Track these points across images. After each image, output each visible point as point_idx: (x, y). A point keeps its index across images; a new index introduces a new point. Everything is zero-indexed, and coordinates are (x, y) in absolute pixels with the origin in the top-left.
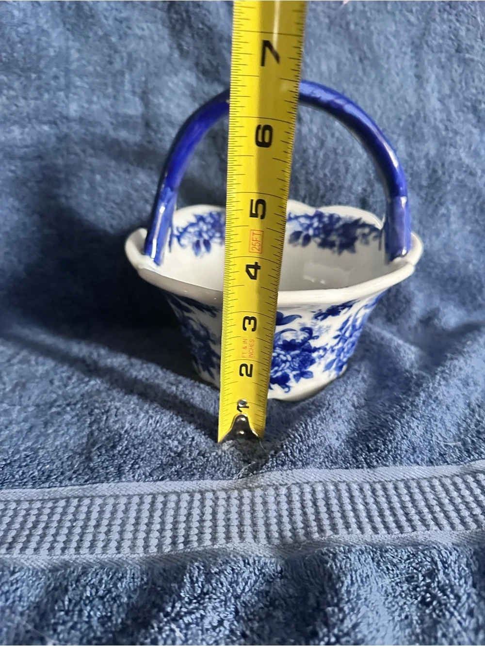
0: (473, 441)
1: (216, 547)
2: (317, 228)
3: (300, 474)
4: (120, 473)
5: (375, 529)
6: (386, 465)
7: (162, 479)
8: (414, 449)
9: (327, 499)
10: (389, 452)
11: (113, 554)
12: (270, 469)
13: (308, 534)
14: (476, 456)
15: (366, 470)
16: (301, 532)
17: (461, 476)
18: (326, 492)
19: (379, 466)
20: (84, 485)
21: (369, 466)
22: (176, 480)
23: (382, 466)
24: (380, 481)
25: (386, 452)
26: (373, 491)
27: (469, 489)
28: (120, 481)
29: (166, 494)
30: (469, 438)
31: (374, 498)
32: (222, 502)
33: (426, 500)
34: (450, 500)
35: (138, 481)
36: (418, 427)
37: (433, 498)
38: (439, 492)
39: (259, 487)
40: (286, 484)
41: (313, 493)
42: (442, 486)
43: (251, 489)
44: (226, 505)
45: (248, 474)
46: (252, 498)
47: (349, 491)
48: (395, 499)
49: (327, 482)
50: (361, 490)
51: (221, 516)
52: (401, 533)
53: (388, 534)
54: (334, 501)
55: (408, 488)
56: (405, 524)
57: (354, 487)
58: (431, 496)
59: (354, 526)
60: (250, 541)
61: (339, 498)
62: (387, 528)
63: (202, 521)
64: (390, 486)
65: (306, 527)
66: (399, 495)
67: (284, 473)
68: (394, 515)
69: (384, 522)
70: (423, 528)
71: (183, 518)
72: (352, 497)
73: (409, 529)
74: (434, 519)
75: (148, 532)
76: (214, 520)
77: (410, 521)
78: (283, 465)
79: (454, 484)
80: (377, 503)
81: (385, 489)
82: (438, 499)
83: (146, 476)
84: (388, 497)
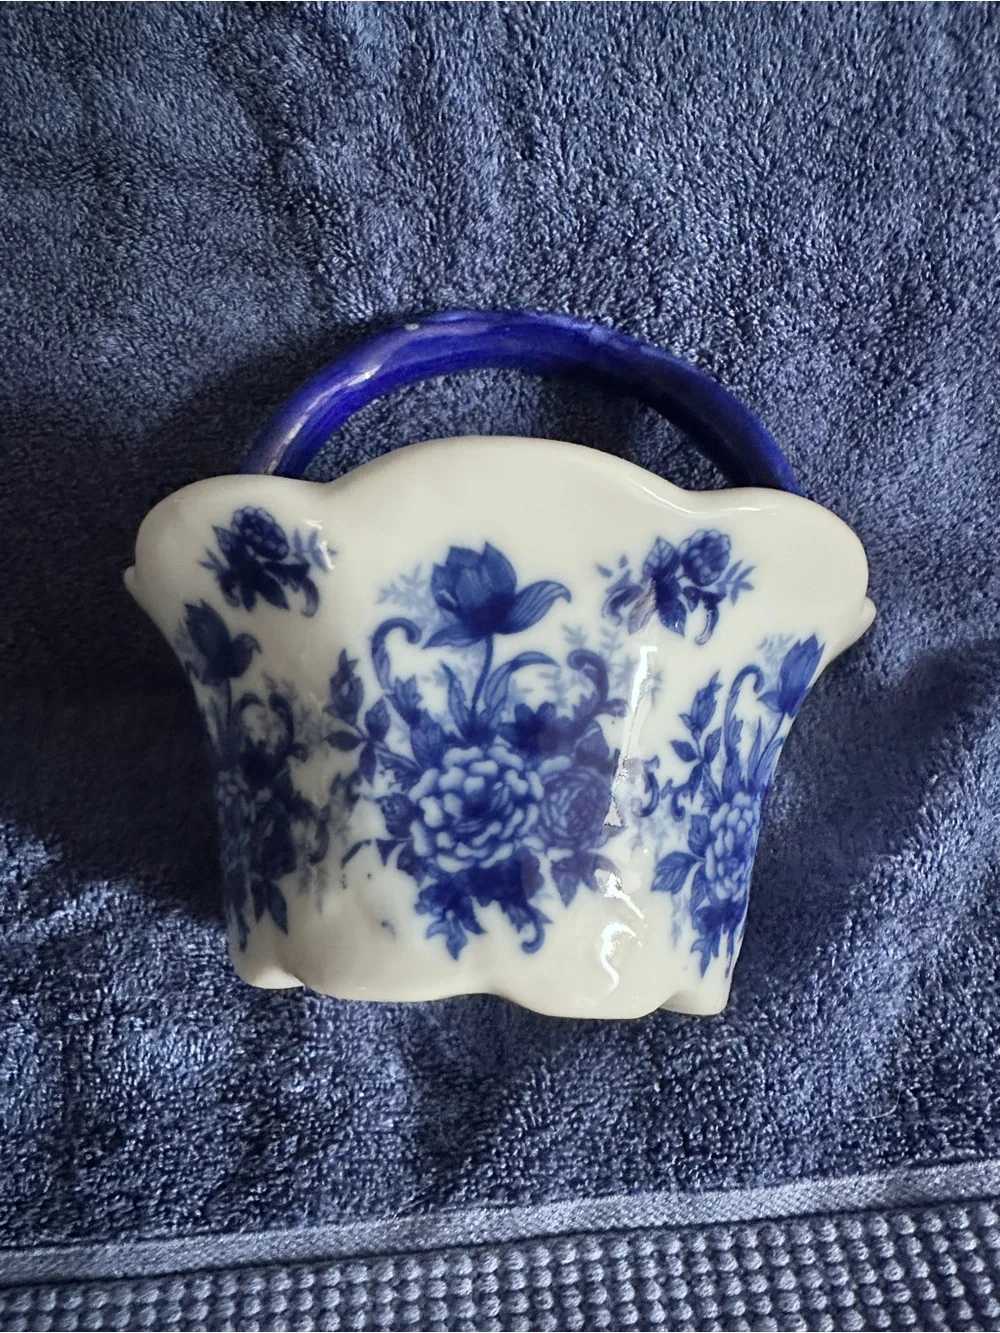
3: (527, 1219)
4: (139, 1218)
6: (720, 1188)
7: (228, 1230)
8: (787, 1145)
9: (586, 1288)
10: (730, 1157)
14: (928, 1153)
15: (674, 1197)
17: (888, 1211)
18: (584, 1266)
19: (706, 1190)
20: (68, 1245)
21: (683, 1189)
22: (260, 1231)
23: (712, 1190)
24: (703, 1227)
25: (725, 1160)
26: (689, 1258)
27: (902, 1257)
28: (140, 1240)
29: (241, 1270)
30: (915, 1092)
31: (688, 1283)
32: (362, 1298)
33: (804, 1292)
34: (857, 1294)
35: (180, 1236)
36: (801, 1081)
37: (821, 1288)
38: (835, 1265)
39: (441, 1249)
40: (498, 1243)
41: (556, 1268)
42: (843, 1248)
43: (425, 1256)
44: (368, 1307)
45: (417, 1208)
46: (426, 1283)
47: (636, 1262)
48: (735, 1287)
49: (588, 1232)
50: (662, 1259)
54: (601, 1296)
55: (767, 1250)
57: (648, 1248)
58: (815, 1280)
61: (613, 1285)
64: (727, 1242)
66: (745, 1276)
67: (495, 1215)
72: (639, 1283)
78: (492, 1196)
79: (871, 1241)
80: (695, 1301)
81: (714, 1255)
82: (832, 1290)
83: (196, 1222)
84: (719, 1279)
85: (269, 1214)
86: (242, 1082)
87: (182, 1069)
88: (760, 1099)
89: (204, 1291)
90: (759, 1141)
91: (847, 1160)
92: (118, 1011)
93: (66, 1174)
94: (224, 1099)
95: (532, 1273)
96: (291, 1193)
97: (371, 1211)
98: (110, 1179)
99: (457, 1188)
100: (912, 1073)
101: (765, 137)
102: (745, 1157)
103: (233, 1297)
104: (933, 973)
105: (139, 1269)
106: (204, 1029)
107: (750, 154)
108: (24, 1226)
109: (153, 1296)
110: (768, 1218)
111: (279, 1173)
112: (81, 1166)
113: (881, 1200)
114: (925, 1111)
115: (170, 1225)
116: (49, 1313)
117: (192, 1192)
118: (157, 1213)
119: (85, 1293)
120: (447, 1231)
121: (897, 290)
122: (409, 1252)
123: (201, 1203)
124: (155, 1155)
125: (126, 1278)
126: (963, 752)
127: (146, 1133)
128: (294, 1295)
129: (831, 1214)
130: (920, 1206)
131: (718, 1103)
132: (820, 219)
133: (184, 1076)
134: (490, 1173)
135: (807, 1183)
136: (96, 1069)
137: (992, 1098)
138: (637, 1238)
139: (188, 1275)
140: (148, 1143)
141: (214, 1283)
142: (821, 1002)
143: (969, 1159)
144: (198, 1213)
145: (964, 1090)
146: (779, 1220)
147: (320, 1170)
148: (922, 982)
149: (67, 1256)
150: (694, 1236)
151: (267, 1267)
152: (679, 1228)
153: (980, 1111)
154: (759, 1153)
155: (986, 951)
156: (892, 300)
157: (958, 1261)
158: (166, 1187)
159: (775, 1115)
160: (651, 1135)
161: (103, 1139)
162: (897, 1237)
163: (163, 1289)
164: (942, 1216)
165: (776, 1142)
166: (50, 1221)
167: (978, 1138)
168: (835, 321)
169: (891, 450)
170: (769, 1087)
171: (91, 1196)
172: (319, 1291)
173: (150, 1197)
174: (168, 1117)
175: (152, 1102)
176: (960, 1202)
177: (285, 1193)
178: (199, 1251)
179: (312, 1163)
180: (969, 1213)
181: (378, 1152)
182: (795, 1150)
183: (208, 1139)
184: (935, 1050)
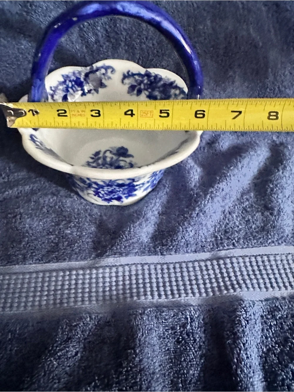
0: (221, 238)
1: (76, 306)
2: (147, 84)
3: (124, 260)
4: (25, 259)
5: (160, 296)
6: (171, 254)
7: (48, 262)
8: (187, 245)
9: (137, 275)
11: (22, 311)
12: (108, 256)
13: (125, 298)
14: (221, 248)
15: (160, 256)
16: (121, 297)
17: (211, 260)
18: (137, 270)
19: (167, 255)
20: (6, 266)
21: (162, 254)
22: (56, 263)
24: (167, 263)
25: (172, 247)
26: (162, 270)
27: (213, 269)
28: (25, 264)
29: (51, 271)
30: (220, 236)
31: (162, 274)
32: (81, 277)
33: (189, 276)
34: (202, 276)
35: (35, 263)
36: (191, 231)
38: (197, 271)
39: (101, 267)
40: (116, 266)
41: (130, 271)
42: (199, 267)
43: (97, 268)
44: (83, 279)
45: (95, 258)
46: (97, 274)
47: (149, 270)
48: (173, 275)
49: (138, 264)
50: (156, 269)
51: (80, 286)
52: (173, 298)
53: (166, 298)
54: (140, 277)
55: (181, 268)
56: (176, 292)
57: (152, 267)
58: (192, 274)
59: (149, 293)
60: (94, 302)
61: (143, 274)
62: (166, 295)
63: (69, 289)
64: (171, 266)
65: (124, 293)
66: (175, 273)
67: (115, 259)
68: (171, 286)
69: (165, 291)
70: (185, 295)
71: (59, 287)
72: (150, 274)
73: (177, 296)
74: (192, 289)
75: (41, 296)
76: (76, 289)
77: (178, 290)
78: (115, 254)
79: (206, 266)
80: (163, 278)
81: (168, 269)
82: (196, 276)
83: (39, 260)
84: (169, 274)
85: (58, 259)
89: (41, 275)
91: (203, 249)
94: (48, 234)
95: (124, 272)
98: (18, 251)
99: (106, 252)
103: (48, 277)
104: (227, 211)
109: (28, 276)
110: (182, 262)
111: (62, 250)
112: (10, 248)
113: (209, 258)
114: (221, 239)
115: (33, 261)
117: (38, 254)
118: (30, 258)
119: (10, 276)
120: (103, 263)
122: (93, 267)
123: (41, 257)
125: (20, 273)
126: (239, 163)
127: (27, 240)
128: (64, 276)
129: (197, 261)
130: (218, 259)
131: (170, 235)
133: (38, 229)
134: (115, 249)
135: (192, 254)
137: (238, 236)
138: (150, 265)
139: (37, 272)
141: (44, 274)
142: (198, 214)
143: (231, 249)
145: (231, 235)
146: (184, 262)
147: (73, 249)
148: (224, 213)
149: (5, 268)
150: (164, 265)
151: (57, 271)
152: (160, 263)
153: (234, 239)
154: (180, 246)
155: (240, 207)
157: (226, 269)
158: (32, 253)
159: (184, 237)
160: (155, 243)
162: (212, 264)
163: (30, 275)
164: (224, 260)
165: (185, 243)
167: (234, 244)
170: (183, 231)
171: (13, 255)
172: (70, 275)
173: (28, 255)
174: (33, 238)
175: (29, 234)
176: (228, 257)
177: (63, 254)
178: (40, 267)
179: (71, 247)
180: (230, 260)
181: (87, 246)
182: (189, 245)
183: (43, 243)
184: (225, 227)
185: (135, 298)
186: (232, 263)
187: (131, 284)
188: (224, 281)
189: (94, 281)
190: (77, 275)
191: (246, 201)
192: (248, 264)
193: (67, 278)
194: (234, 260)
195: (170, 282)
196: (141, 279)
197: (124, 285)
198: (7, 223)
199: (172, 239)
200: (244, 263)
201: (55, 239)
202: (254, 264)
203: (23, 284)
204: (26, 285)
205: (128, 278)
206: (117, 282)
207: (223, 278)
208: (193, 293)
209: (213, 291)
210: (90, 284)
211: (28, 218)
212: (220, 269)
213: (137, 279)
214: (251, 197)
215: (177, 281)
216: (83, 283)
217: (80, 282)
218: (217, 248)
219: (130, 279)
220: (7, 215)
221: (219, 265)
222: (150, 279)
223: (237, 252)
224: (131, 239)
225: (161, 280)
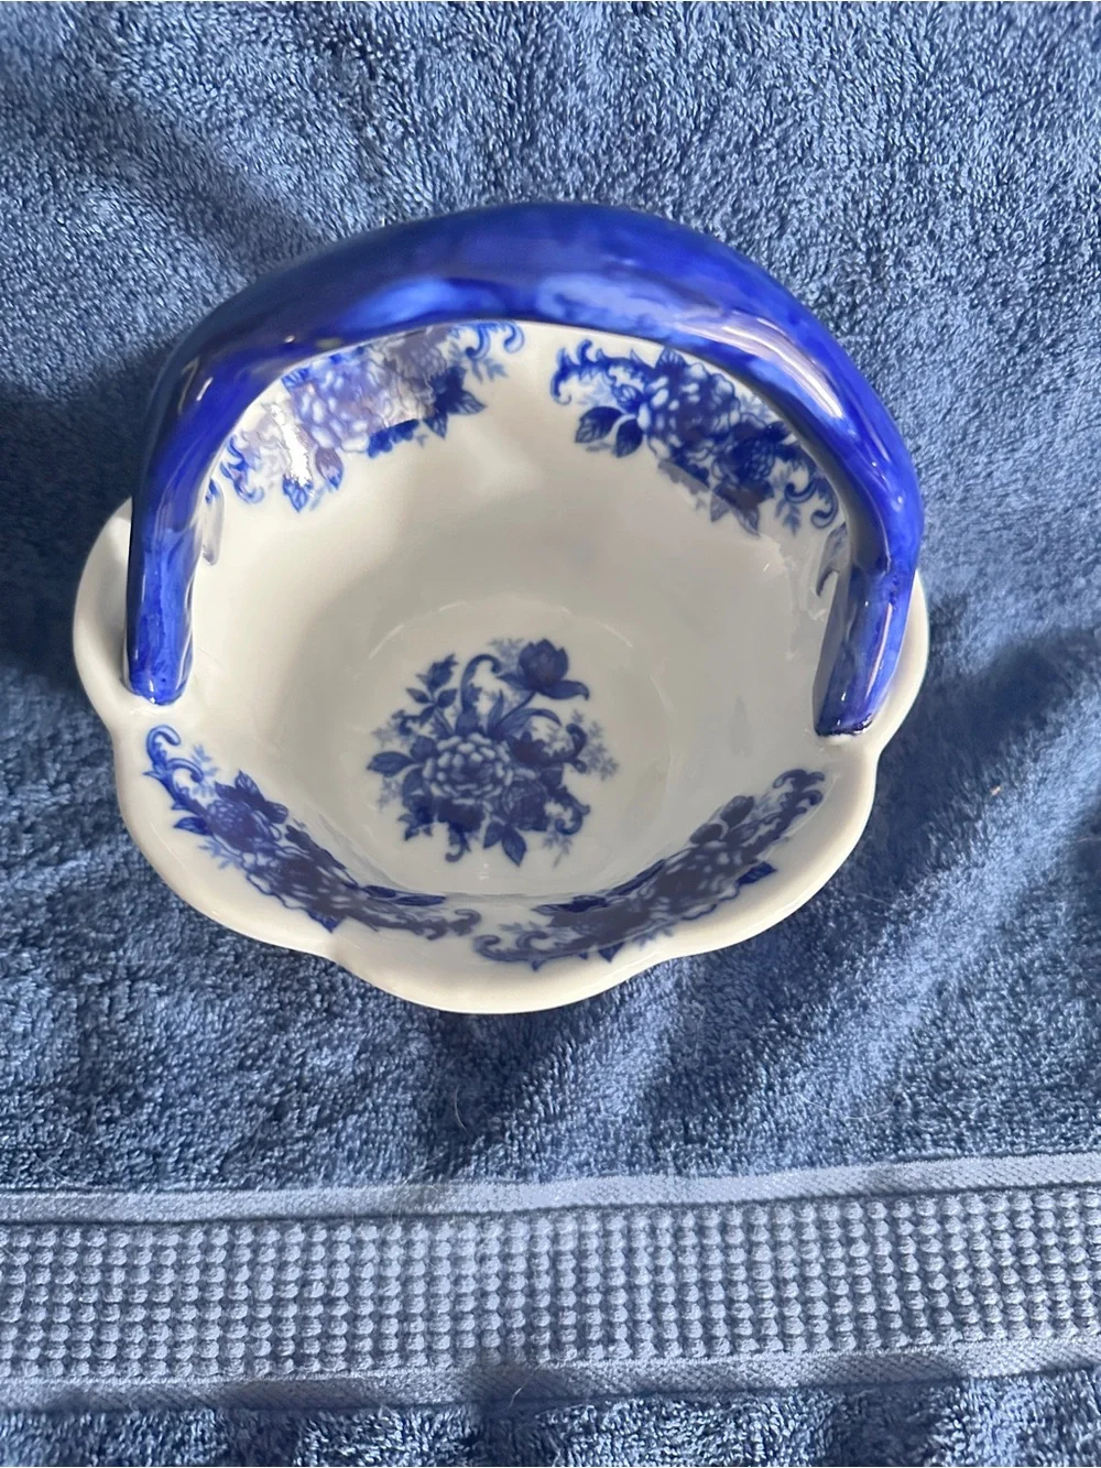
0: (916, 1104)
1: (355, 1375)
3: (532, 1195)
4: (158, 1173)
6: (714, 1175)
8: (781, 1141)
9: (581, 1254)
10: (725, 1149)
12: (471, 1179)
13: (531, 1349)
14: (911, 1150)
15: (671, 1179)
16: (519, 1339)
17: (865, 1198)
18: (581, 1236)
19: (701, 1175)
20: (89, 1191)
21: (679, 1173)
22: (275, 1190)
23: (706, 1176)
24: (694, 1206)
25: (721, 1150)
26: (678, 1233)
27: (870, 1239)
28: (159, 1191)
29: (257, 1222)
30: (911, 1096)
31: (674, 1253)
32: (370, 1252)
33: (777, 1264)
34: (824, 1267)
35: (197, 1190)
36: (803, 1086)
37: (793, 1261)
38: (808, 1242)
39: (447, 1216)
40: (502, 1214)
41: (555, 1239)
42: (818, 1228)
43: (432, 1221)
44: (377, 1260)
45: (425, 1178)
46: (432, 1244)
47: (629, 1234)
48: (716, 1258)
49: (587, 1207)
50: (653, 1232)
51: (367, 1290)
52: (708, 1356)
53: (683, 1356)
54: (594, 1262)
55: (749, 1228)
56: (721, 1330)
57: (641, 1223)
58: (788, 1254)
59: (621, 1333)
60: (421, 1360)
61: (605, 1253)
62: (684, 1341)
63: (329, 1301)
64: (714, 1220)
65: (531, 1328)
66: (726, 1249)
67: (501, 1189)
68: (705, 1304)
69: (682, 1324)
70: (753, 1345)
71: (292, 1291)
72: (630, 1252)
73: (726, 1347)
74: (782, 1319)
75: (226, 1324)
76: (353, 1299)
77: (732, 1322)
78: (501, 1173)
79: (845, 1223)
80: (678, 1268)
81: (701, 1231)
82: (802, 1264)
83: (213, 1178)
84: (703, 1250)
85: (284, 1175)
86: (261, 1052)
87: (199, 1037)
88: (760, 1098)
89: (222, 1238)
90: (755, 1136)
91: (838, 1152)
92: (133, 976)
93: (84, 1129)
94: (241, 1066)
95: (533, 1240)
96: (308, 1158)
97: (383, 1177)
98: (129, 1136)
99: (467, 1162)
100: (911, 1078)
101: (934, 28)
102: (740, 1148)
103: (249, 1246)
104: (953, 984)
105: (160, 1216)
106: (221, 997)
107: (913, 48)
108: (46, 1171)
109: (173, 1241)
110: (754, 1201)
111: (298, 1140)
112: (99, 1122)
113: (860, 1188)
114: (916, 1114)
115: (188, 1180)
116: (74, 1249)
117: (210, 1152)
118: (175, 1170)
119: (107, 1234)
120: (454, 1199)
121: (1055, 243)
122: (417, 1216)
123: (218, 1162)
124: (172, 1117)
125: (146, 1223)
127: (162, 1096)
128: (307, 1247)
129: (813, 1199)
130: (893, 1196)
131: (719, 1097)
132: (984, 142)
133: (200, 1044)
134: (501, 1153)
135: (796, 1172)
136: (113, 1032)
137: (980, 1104)
138: (633, 1214)
139: (208, 1224)
140: (165, 1106)
141: (231, 1232)
142: (835, 1014)
143: (947, 1157)
144: (215, 1171)
145: (957, 1097)
146: (763, 1203)
147: (338, 1139)
148: (940, 993)
149: (89, 1201)
150: (684, 1214)
151: (281, 1221)
152: (671, 1206)
153: (965, 1116)
154: (753, 1147)
155: (1006, 966)
156: (1047, 254)
157: (918, 1243)
158: (185, 1146)
159: (773, 1114)
160: (656, 1123)
161: (120, 1099)
162: (869, 1222)
163: (183, 1235)
164: (912, 1204)
165: (772, 1136)
166: (71, 1168)
167: (960, 1140)
168: (979, 272)
169: (1013, 423)
170: (770, 1087)
171: (110, 1149)
172: (331, 1245)
173: (169, 1155)
174: (184, 1083)
175: (168, 1068)
176: (931, 1193)
177: (302, 1156)
178: (217, 1204)
179: (330, 1132)
180: (936, 1203)
181: (394, 1124)
182: (788, 1145)
183: (225, 1104)
184: (938, 1057)
185: (571, 1353)
186: (943, 1219)
187: (556, 1291)
188: (904, 1295)
189: (419, 1270)
190: (358, 1245)
191: (1034, 941)
192: (1002, 1223)
193: (319, 1253)
194: (954, 1207)
195: (704, 1285)
196: (597, 1269)
197: (531, 1293)
198: (82, 1009)
199: (726, 1117)
200: (990, 1216)
201: (267, 1087)
202: (1026, 1222)
203: (156, 1269)
204: (168, 1276)
205: (544, 1263)
206: (506, 1277)
207: (903, 1277)
208: (785, 1337)
209: (859, 1333)
210: (406, 1281)
211: (160, 994)
212: (897, 1240)
213: (581, 1272)
214: (1055, 919)
215: (728, 1283)
216: (380, 1280)
217: (368, 1272)
218: (896, 1151)
219: (555, 1272)
220: (76, 976)
221: (893, 1222)
222: (628, 1274)
223: (971, 1170)
224: (562, 1117)
225: (669, 1278)
